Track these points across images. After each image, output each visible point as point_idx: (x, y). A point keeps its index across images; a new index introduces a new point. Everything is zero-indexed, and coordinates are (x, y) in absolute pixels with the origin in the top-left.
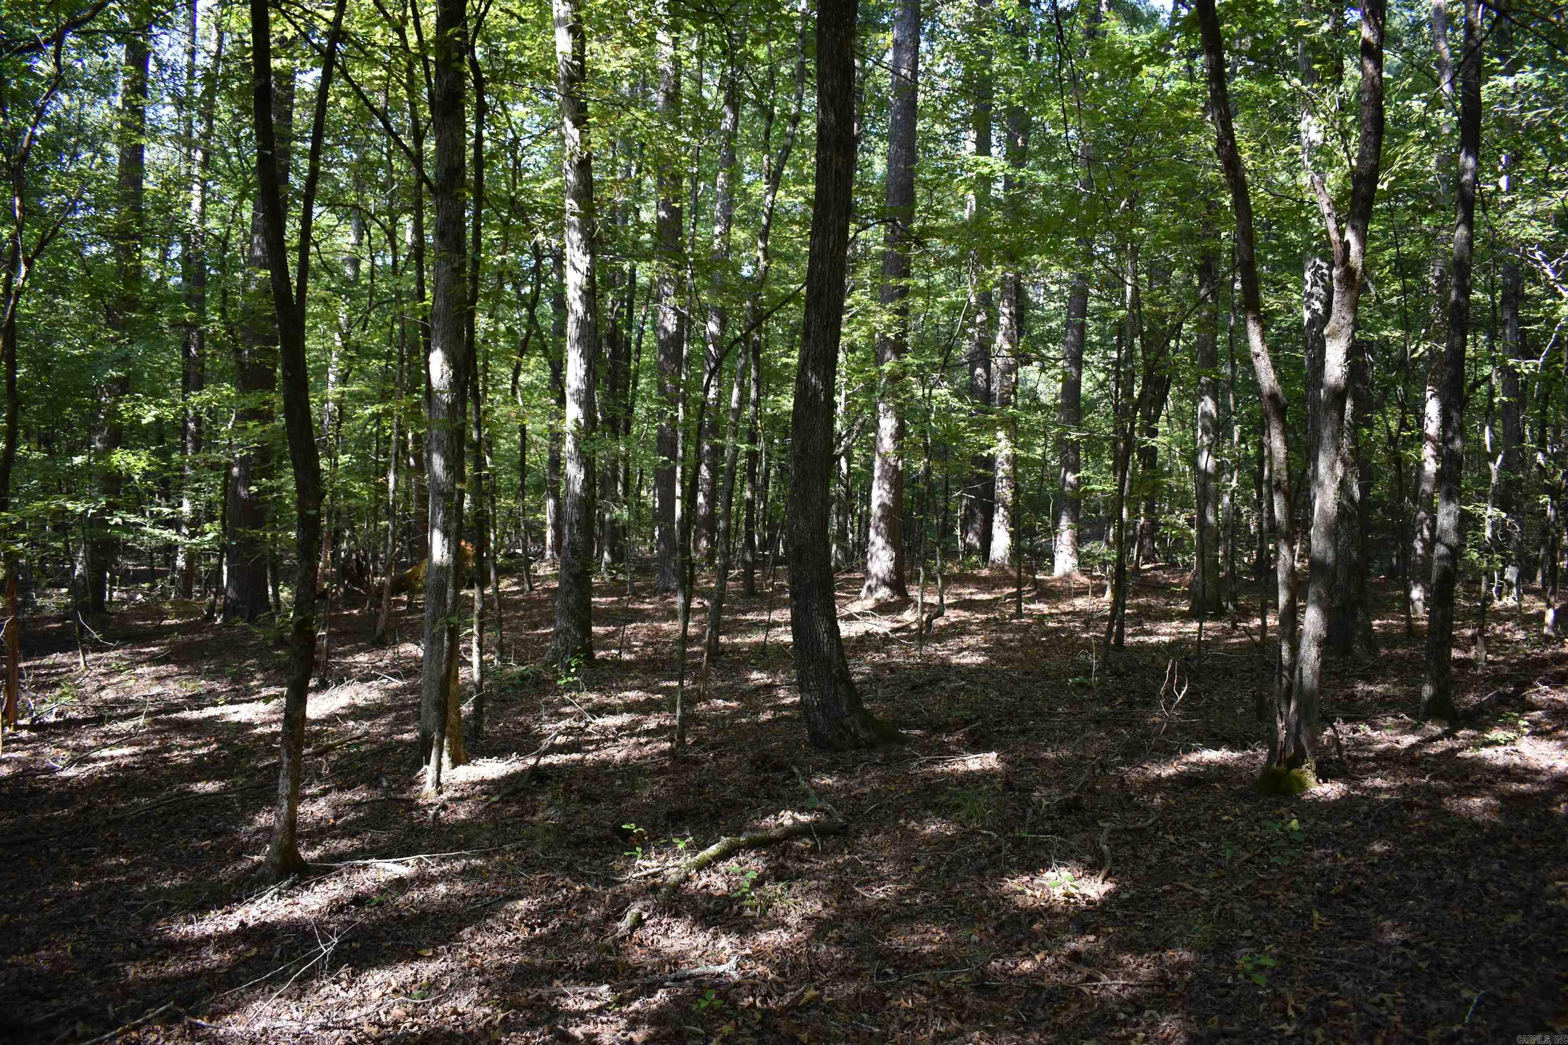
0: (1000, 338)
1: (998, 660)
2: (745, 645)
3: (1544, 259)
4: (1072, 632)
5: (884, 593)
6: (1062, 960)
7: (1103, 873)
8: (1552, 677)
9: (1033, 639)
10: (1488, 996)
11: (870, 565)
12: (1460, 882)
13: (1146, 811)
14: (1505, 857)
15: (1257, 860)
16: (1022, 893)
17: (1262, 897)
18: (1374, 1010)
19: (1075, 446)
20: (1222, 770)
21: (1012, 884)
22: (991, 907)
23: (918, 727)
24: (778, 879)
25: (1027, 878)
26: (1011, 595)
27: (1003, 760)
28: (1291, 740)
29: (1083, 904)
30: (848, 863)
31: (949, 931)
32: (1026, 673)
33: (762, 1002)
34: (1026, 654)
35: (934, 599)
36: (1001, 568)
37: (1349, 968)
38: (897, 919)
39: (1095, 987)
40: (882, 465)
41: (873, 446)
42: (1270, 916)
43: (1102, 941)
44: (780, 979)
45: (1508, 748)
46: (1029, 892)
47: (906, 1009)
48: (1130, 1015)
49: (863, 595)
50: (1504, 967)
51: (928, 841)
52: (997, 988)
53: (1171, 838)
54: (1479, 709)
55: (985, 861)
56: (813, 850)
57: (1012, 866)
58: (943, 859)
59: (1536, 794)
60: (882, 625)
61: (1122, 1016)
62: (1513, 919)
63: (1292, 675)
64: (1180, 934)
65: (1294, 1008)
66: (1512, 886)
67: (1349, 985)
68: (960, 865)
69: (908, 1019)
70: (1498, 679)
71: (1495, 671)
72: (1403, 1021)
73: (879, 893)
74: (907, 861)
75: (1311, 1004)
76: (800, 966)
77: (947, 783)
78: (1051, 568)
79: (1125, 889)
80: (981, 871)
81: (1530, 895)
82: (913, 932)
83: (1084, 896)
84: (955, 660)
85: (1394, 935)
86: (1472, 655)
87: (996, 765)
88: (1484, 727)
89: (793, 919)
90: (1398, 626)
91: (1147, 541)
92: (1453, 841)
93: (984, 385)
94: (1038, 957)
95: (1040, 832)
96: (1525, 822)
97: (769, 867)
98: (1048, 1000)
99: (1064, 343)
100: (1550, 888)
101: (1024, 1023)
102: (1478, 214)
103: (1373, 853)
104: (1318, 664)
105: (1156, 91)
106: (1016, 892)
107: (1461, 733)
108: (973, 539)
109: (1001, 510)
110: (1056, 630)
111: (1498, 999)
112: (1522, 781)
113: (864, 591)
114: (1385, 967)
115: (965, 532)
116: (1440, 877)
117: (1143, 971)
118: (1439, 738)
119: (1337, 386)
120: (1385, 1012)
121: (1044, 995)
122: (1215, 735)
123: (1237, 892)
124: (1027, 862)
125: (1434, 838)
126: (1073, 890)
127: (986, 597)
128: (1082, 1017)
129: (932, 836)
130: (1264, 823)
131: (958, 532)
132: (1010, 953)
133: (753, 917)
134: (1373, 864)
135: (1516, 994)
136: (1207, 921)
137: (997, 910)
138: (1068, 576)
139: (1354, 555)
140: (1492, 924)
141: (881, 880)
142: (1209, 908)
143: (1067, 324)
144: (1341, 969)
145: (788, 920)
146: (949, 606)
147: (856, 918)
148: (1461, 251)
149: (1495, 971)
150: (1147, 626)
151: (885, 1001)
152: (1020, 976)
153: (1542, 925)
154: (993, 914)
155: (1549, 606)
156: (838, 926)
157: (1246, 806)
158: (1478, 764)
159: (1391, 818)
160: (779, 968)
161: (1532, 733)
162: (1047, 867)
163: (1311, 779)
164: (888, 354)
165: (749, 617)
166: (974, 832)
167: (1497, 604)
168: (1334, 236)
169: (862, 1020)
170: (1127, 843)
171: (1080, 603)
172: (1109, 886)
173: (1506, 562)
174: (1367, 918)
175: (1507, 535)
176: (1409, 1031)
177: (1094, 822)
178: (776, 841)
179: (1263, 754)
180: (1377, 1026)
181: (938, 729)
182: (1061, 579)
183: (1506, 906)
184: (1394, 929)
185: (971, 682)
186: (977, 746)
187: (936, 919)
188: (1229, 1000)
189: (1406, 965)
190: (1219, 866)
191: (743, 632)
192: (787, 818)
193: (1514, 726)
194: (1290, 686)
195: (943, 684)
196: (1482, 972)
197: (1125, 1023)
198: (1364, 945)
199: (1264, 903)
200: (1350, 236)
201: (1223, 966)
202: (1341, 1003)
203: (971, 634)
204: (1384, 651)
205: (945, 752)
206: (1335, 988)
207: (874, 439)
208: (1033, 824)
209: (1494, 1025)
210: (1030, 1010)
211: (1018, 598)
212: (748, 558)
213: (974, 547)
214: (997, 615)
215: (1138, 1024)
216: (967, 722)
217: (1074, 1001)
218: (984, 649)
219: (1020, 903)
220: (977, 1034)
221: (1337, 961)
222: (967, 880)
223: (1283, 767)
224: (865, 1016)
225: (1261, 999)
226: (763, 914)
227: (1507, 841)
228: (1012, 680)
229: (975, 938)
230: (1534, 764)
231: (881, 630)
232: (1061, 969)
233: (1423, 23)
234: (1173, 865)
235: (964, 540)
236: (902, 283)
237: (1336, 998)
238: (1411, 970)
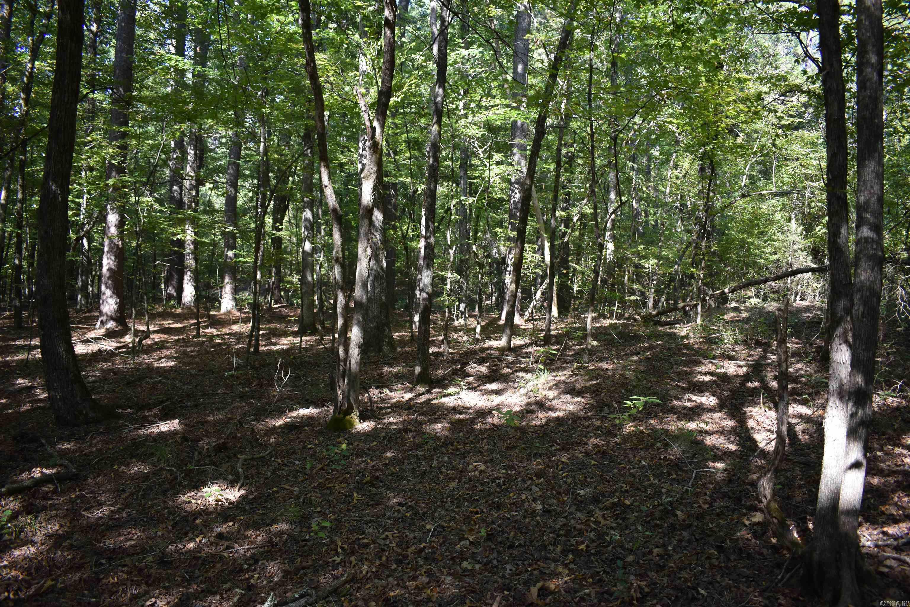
0: (188, 169)
1: (184, 364)
2: (13, 361)
3: (479, 146)
4: (229, 345)
5: (111, 325)
6: (212, 539)
7: (239, 485)
8: (479, 360)
9: (206, 350)
10: (439, 526)
11: (102, 307)
12: (428, 469)
13: (265, 446)
14: (451, 453)
15: (326, 468)
16: (190, 502)
17: (328, 488)
18: (382, 542)
19: (232, 235)
20: (310, 420)
21: (184, 498)
22: (170, 513)
23: (130, 407)
24: (28, 513)
25: (193, 493)
26: (194, 324)
27: (182, 424)
28: (345, 400)
29: (227, 505)
30: (77, 497)
31: (143, 531)
32: (200, 371)
33: (14, 595)
34: (201, 359)
35: (143, 328)
36: (189, 308)
37: (371, 521)
38: (110, 528)
39: (231, 552)
40: (110, 244)
41: (104, 232)
42: (331, 498)
43: (236, 525)
44: (27, 578)
45: (456, 397)
46: (193, 501)
47: (113, 583)
48: (250, 565)
49: (97, 326)
50: (447, 510)
51: (132, 478)
52: (172, 561)
53: (280, 461)
54: (444, 378)
55: (167, 486)
56: (55, 492)
57: (184, 487)
58: (141, 487)
59: (467, 420)
60: (109, 345)
61: (246, 567)
62: (453, 485)
63: (345, 365)
64: (282, 514)
65: (341, 547)
66: (453, 468)
67: (371, 530)
68: (152, 490)
69: (115, 589)
70: (453, 362)
71: (452, 358)
72: (397, 546)
73: (98, 513)
74: (118, 492)
75: (350, 544)
76: (42, 566)
77: (146, 440)
78: (219, 308)
79: (251, 493)
80: (165, 492)
81: (461, 471)
82: (120, 535)
83: (227, 500)
84: (156, 365)
85: (395, 500)
86: (442, 350)
87: (178, 427)
88: (445, 387)
89: (38, 538)
90: (407, 336)
91: (276, 291)
92: (426, 448)
93: (178, 196)
94: (197, 540)
95: (201, 465)
96: (461, 434)
97: (23, 506)
98: (202, 564)
99: (228, 174)
100: (471, 467)
101: (187, 580)
102: (444, 119)
103: (386, 458)
104: (359, 358)
105: (281, 31)
106: (185, 503)
107: (434, 391)
108: (171, 290)
109: (189, 273)
110: (220, 344)
111: (443, 527)
112: (461, 413)
113: (99, 323)
114: (389, 519)
115: (167, 286)
116: (419, 467)
117: (260, 538)
118: (424, 394)
119: (368, 206)
120: (388, 542)
121: (200, 562)
122: (307, 400)
123: (314, 487)
124: (193, 484)
125: (418, 447)
126: (220, 497)
127: (179, 325)
128: (222, 570)
129: (135, 474)
130: (330, 447)
131: (163, 286)
132: (181, 539)
133: (10, 540)
134: (386, 464)
135: (452, 523)
136: (296, 506)
137: (174, 514)
138: (229, 312)
139: (383, 298)
140: (443, 488)
141: (100, 505)
142: (298, 498)
143: (229, 163)
144: (366, 523)
145: (36, 539)
146: (154, 332)
147: (82, 532)
148: (435, 138)
149: (443, 513)
150: (274, 340)
151: (99, 580)
152: (186, 552)
153: (466, 486)
154: (171, 517)
155: (478, 323)
156: (68, 538)
157: (321, 439)
158: (441, 407)
159: (397, 438)
160: (27, 571)
161: (468, 388)
162: (205, 485)
163: (356, 420)
164: (114, 174)
165: (18, 343)
166: (162, 469)
167: (456, 323)
168: (368, 123)
169: (84, 595)
170: (253, 466)
171: (235, 328)
172: (242, 492)
173: (460, 301)
174: (381, 493)
175: (461, 288)
176: (399, 551)
177: (235, 455)
178: (29, 488)
179: (331, 409)
180: (383, 550)
181: (142, 408)
182: (224, 314)
183: (450, 478)
184: (394, 497)
185: (165, 378)
186: (166, 417)
187: (135, 525)
188: (306, 548)
189: (400, 516)
190: (305, 474)
191: (12, 353)
192: (37, 473)
193: (459, 385)
194: (344, 371)
195: (148, 380)
196: (436, 514)
197: (248, 570)
198: (379, 508)
199: (328, 492)
200: (376, 124)
201: (305, 530)
202: (365, 541)
203: (168, 348)
204: (399, 350)
205: (147, 422)
206: (364, 533)
207: (104, 227)
208: (199, 461)
209: (441, 541)
210: (192, 572)
211: (198, 325)
212: (17, 304)
213: (173, 296)
214: (185, 337)
215: (255, 570)
216: (162, 402)
217: (218, 562)
218: (175, 357)
219: (188, 509)
220: (157, 591)
221: (365, 518)
222: (156, 499)
223: (342, 415)
224: (86, 592)
225: (324, 545)
226: (18, 537)
227: (452, 445)
228: (192, 375)
229: (160, 533)
230: (467, 405)
231: (109, 348)
232: (211, 544)
233: (428, 15)
234: (279, 476)
235: (166, 291)
236: (122, 129)
237: (363, 538)
238: (402, 518)
